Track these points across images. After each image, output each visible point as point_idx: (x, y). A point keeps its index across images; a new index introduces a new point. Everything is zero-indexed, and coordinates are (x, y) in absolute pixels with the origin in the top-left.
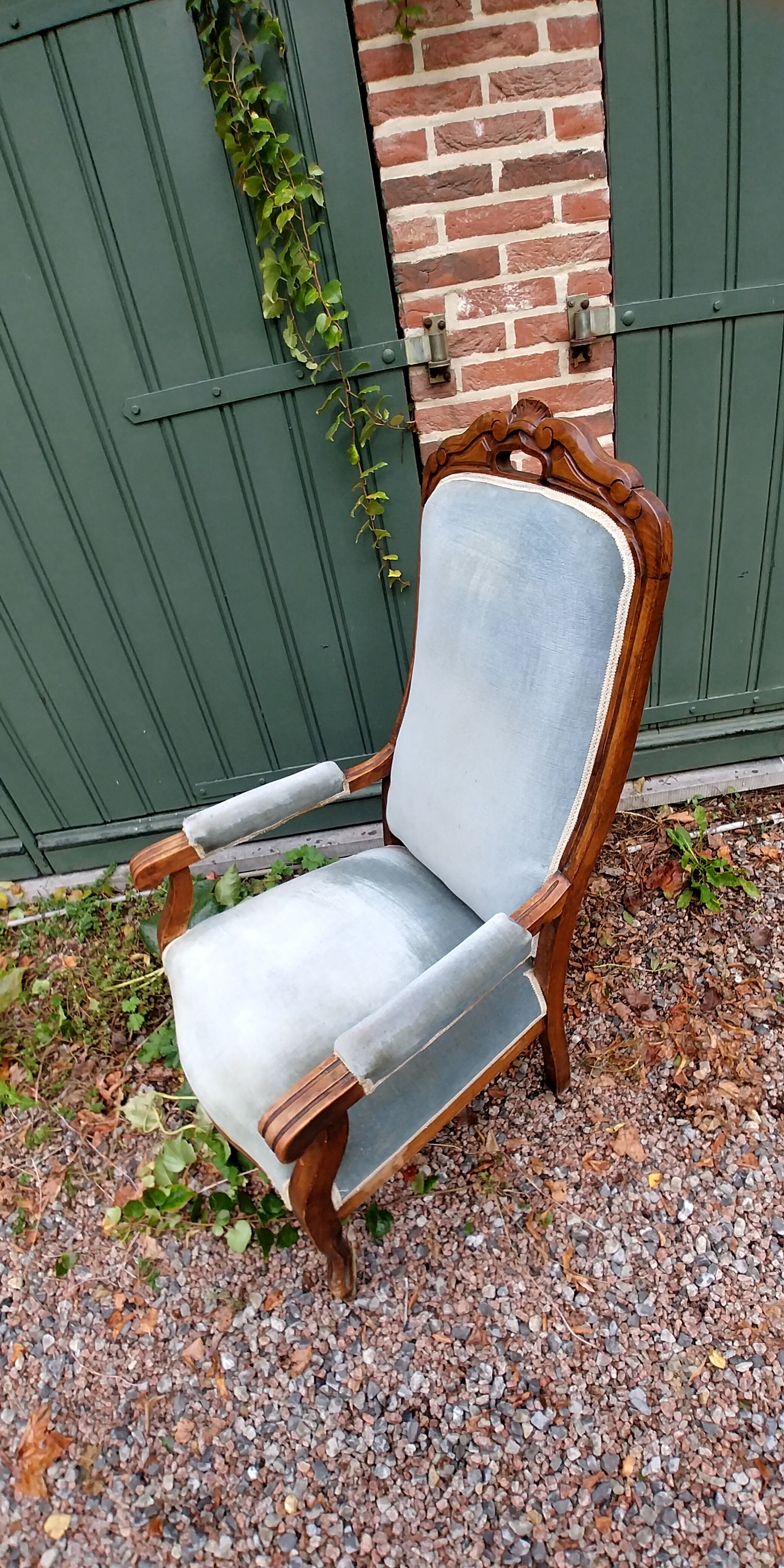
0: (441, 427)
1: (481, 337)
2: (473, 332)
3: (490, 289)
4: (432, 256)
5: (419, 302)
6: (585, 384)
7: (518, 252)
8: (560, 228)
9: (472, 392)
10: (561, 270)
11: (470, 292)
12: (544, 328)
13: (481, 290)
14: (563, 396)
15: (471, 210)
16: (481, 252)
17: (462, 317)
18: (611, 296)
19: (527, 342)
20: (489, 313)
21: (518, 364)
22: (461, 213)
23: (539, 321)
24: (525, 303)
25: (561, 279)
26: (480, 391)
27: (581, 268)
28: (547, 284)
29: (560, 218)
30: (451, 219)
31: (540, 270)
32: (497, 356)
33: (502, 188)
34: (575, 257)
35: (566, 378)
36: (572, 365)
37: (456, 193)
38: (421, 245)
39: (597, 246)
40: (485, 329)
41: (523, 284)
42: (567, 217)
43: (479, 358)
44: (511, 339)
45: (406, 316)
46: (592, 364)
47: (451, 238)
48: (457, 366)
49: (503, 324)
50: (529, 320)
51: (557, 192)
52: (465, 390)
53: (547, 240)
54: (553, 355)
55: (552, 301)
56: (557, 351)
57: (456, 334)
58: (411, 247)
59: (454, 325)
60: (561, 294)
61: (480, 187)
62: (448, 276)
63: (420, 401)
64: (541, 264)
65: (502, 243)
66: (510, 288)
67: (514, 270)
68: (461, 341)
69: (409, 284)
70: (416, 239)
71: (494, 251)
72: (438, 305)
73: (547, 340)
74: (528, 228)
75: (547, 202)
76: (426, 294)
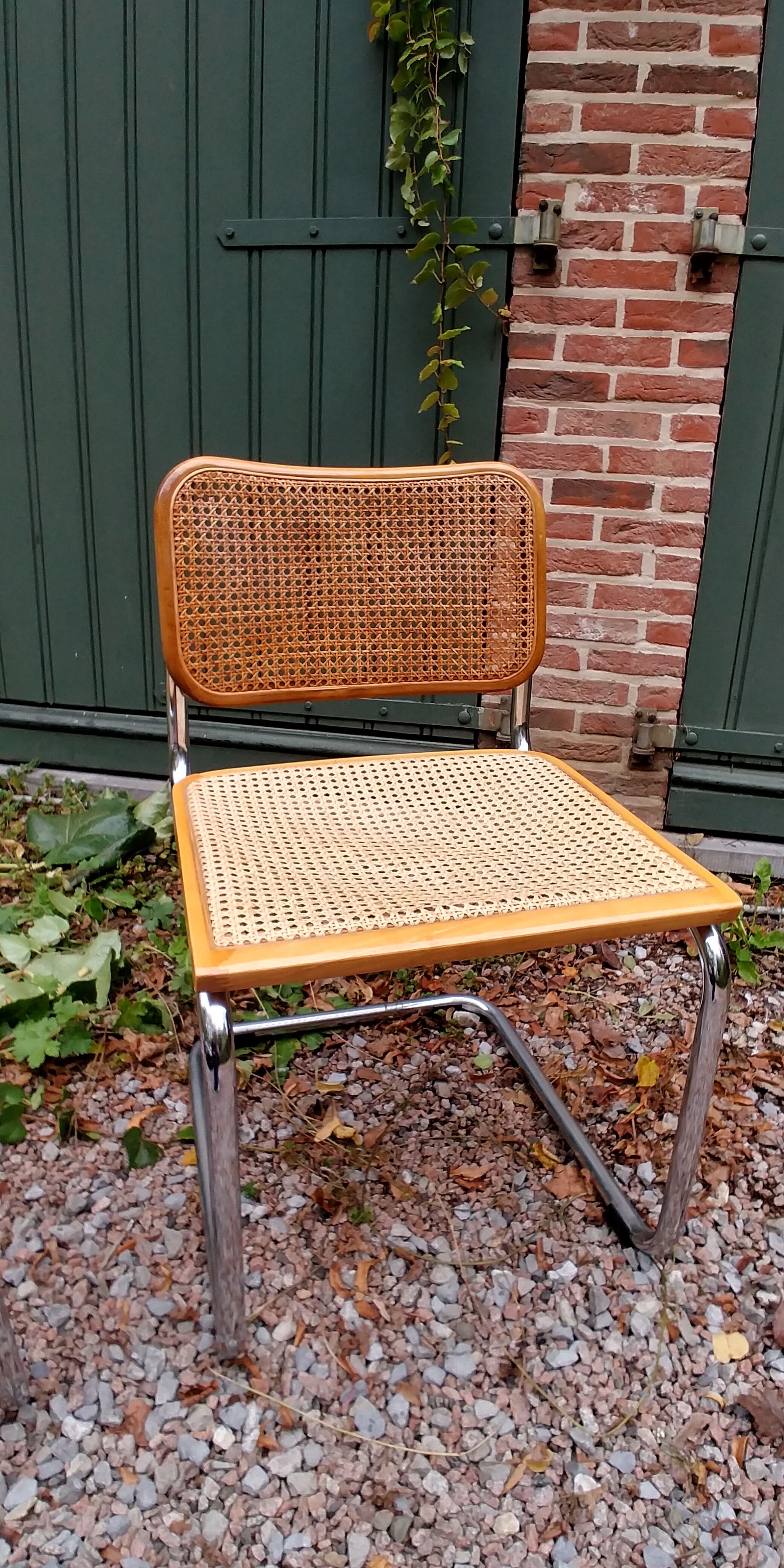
0: (535, 318)
1: (596, 232)
2: (590, 225)
3: (615, 186)
4: (561, 142)
5: (537, 185)
6: (702, 305)
7: (650, 154)
8: (699, 139)
9: (576, 288)
10: (693, 182)
11: (594, 184)
12: (666, 235)
13: (606, 185)
14: (676, 313)
15: (610, 105)
16: (613, 146)
17: (580, 208)
18: (744, 218)
19: (645, 247)
20: (609, 210)
21: (631, 268)
22: (600, 106)
23: (662, 228)
24: (650, 206)
25: (692, 190)
26: (585, 289)
27: (715, 183)
28: (677, 192)
29: (701, 128)
30: (588, 110)
31: (672, 177)
32: (610, 256)
33: (646, 90)
34: (712, 170)
35: (681, 294)
36: (690, 280)
37: (599, 86)
38: (554, 129)
39: (735, 164)
40: (603, 225)
41: (650, 187)
42: (708, 129)
43: (590, 254)
44: (628, 240)
45: (523, 196)
46: (712, 285)
47: (585, 128)
48: (565, 257)
49: (622, 223)
50: (651, 225)
51: (702, 103)
52: (569, 285)
53: (684, 149)
54: (671, 267)
55: (678, 209)
56: (676, 263)
57: (571, 224)
58: (542, 129)
59: (570, 214)
60: (690, 204)
61: (624, 84)
62: (575, 164)
63: (519, 286)
64: (674, 171)
65: (637, 142)
66: (636, 188)
67: (643, 171)
68: (575, 232)
69: (532, 165)
70: (549, 122)
71: (625, 149)
72: (559, 191)
73: (666, 249)
74: (665, 133)
75: (690, 111)
76: (547, 177)
